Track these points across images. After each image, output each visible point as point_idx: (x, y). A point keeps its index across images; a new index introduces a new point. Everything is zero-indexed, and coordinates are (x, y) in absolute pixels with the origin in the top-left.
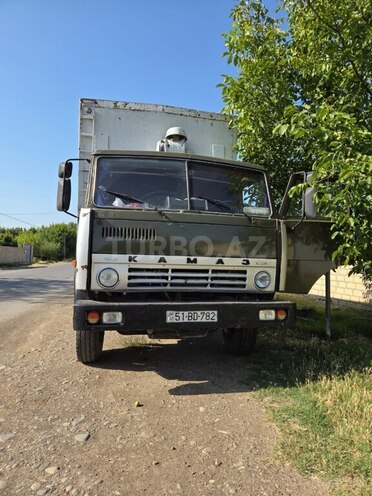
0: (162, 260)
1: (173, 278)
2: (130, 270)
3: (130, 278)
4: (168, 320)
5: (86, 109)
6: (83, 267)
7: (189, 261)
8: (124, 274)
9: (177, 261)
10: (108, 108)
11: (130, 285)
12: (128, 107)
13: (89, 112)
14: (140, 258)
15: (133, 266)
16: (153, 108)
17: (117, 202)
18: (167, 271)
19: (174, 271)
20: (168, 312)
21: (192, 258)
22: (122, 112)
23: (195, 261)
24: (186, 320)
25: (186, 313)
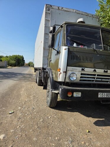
0: (95, 71)
1: (97, 78)
2: (82, 74)
3: (81, 77)
4: (99, 96)
5: (47, 9)
6: (64, 72)
7: (105, 72)
8: (79, 76)
9: (100, 71)
10: (56, 9)
11: (80, 80)
12: (63, 9)
13: (49, 10)
14: (86, 69)
15: (83, 72)
16: (72, 11)
17: (75, 45)
18: (95, 75)
19: (98, 75)
20: (99, 93)
21: (106, 70)
22: (61, 11)
23: (107, 72)
24: (106, 97)
25: (106, 94)
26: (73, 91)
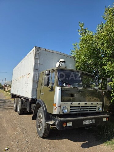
0: (79, 104)
1: (81, 109)
2: (71, 107)
3: (71, 109)
4: (84, 124)
5: (37, 50)
6: (59, 107)
7: (85, 104)
8: (69, 108)
9: (82, 104)
10: (43, 50)
11: (70, 112)
12: (49, 51)
13: (38, 51)
14: (74, 103)
16: (55, 52)
17: (64, 85)
18: (79, 107)
19: (81, 107)
20: (84, 121)
21: (86, 103)
22: (47, 52)
23: (87, 104)
24: (88, 123)
25: (88, 121)
26: (66, 122)
